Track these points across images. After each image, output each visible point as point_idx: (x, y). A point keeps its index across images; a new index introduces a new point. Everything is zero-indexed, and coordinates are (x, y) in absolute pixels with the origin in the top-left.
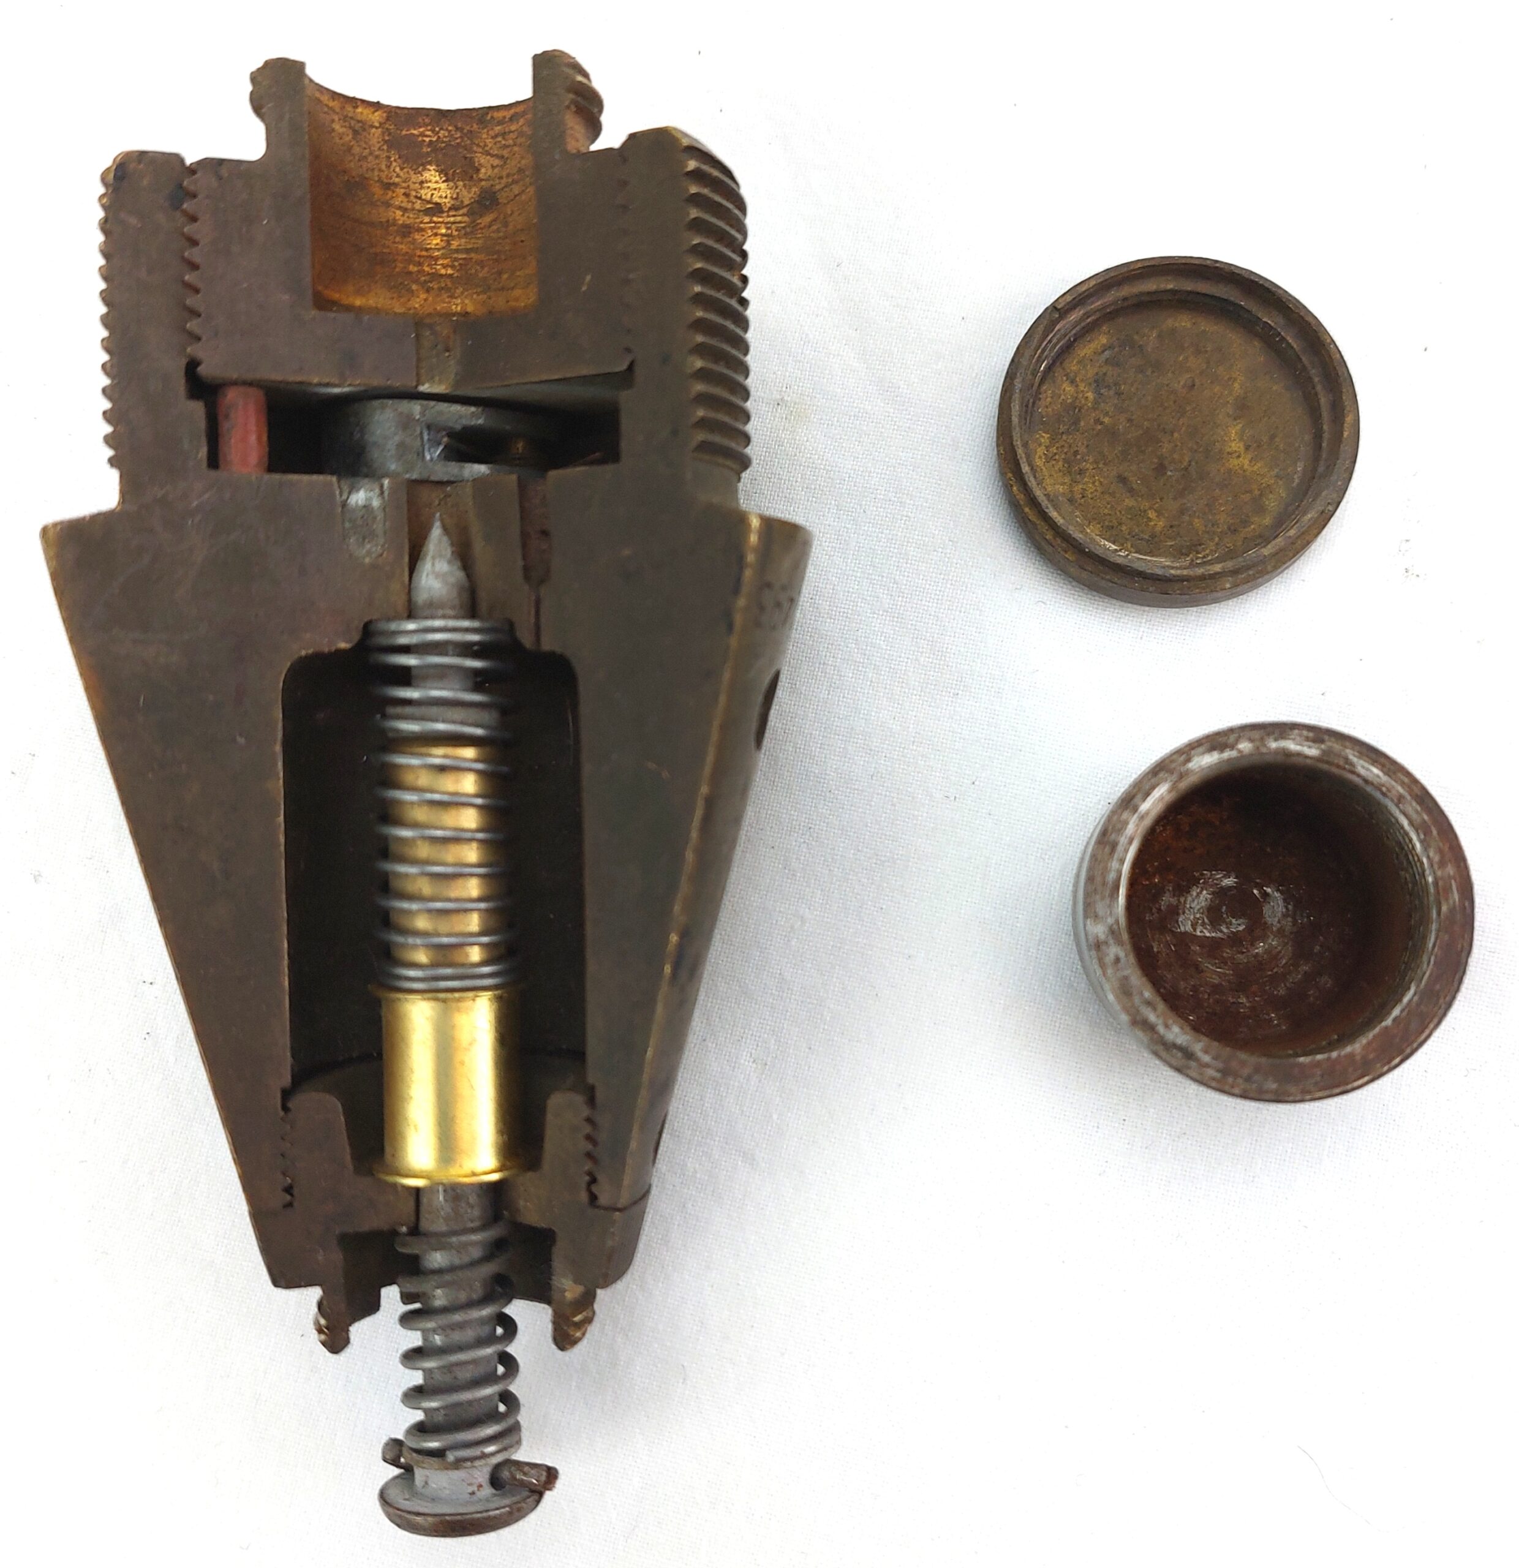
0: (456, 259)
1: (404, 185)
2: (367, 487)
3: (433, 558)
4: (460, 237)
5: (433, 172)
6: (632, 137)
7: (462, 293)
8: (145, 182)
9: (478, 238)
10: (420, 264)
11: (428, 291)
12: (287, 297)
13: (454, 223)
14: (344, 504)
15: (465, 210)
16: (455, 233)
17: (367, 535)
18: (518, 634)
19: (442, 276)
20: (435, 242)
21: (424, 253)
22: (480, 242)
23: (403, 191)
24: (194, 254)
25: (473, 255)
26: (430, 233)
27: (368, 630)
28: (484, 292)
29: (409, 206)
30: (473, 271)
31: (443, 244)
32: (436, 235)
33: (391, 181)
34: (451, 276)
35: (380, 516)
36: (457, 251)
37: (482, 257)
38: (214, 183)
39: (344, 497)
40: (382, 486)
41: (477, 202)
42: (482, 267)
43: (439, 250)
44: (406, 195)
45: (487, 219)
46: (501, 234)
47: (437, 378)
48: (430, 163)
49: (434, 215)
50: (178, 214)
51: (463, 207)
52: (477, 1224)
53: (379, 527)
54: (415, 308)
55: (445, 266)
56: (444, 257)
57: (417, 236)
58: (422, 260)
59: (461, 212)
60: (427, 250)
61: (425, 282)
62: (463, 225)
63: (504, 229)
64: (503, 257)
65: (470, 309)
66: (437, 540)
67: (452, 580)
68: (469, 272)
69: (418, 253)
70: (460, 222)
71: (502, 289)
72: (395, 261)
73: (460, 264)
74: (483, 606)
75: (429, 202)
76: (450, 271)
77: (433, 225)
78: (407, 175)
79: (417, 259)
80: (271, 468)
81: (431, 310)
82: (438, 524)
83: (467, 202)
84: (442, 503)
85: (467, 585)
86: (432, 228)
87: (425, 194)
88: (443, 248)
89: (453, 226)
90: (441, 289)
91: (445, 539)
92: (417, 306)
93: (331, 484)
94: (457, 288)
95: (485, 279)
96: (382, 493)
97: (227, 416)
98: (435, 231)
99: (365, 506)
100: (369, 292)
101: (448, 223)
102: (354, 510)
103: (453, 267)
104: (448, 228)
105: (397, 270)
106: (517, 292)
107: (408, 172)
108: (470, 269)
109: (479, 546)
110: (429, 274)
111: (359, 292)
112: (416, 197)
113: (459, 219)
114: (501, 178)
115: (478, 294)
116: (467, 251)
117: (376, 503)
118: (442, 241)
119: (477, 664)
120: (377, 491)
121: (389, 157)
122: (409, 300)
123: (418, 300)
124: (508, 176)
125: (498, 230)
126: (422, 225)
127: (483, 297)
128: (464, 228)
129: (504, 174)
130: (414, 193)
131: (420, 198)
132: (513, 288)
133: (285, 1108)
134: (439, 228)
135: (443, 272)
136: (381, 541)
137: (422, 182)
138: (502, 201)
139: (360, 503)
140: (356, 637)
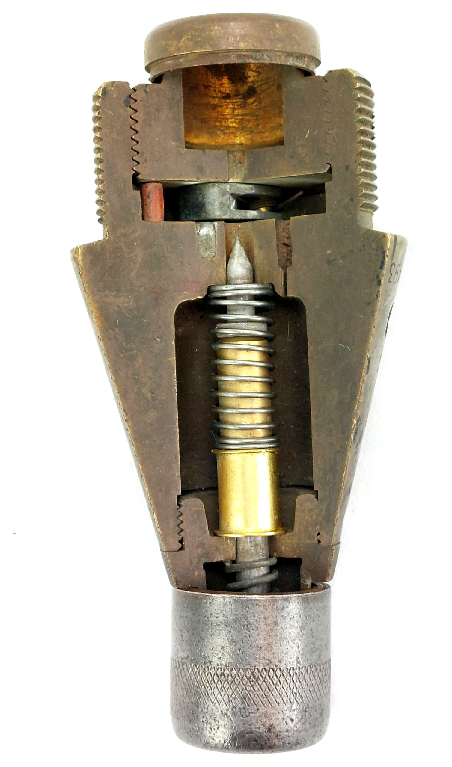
0: (237, 119)
1: (213, 86)
2: (207, 226)
3: (238, 257)
4: (238, 109)
5: (226, 80)
6: (330, 72)
7: (240, 134)
8: (115, 96)
9: (247, 109)
10: (221, 122)
11: (224, 134)
12: (174, 143)
13: (236, 102)
14: (198, 234)
15: (241, 97)
16: (236, 107)
17: (208, 248)
18: (276, 290)
19: (230, 127)
20: (227, 111)
21: (222, 117)
22: (248, 111)
23: (213, 89)
24: (137, 127)
25: (245, 117)
26: (225, 107)
27: (210, 290)
28: (250, 134)
29: (216, 95)
30: (245, 124)
31: (231, 112)
32: (228, 108)
33: (208, 85)
34: (234, 127)
35: (213, 238)
36: (237, 115)
37: (249, 118)
38: (144, 95)
39: (198, 231)
40: (214, 226)
41: (247, 92)
42: (249, 122)
43: (229, 115)
44: (215, 91)
45: (251, 100)
46: (258, 107)
47: (235, 176)
48: (225, 76)
49: (226, 99)
50: (129, 108)
51: (240, 95)
52: (264, 557)
53: (213, 244)
54: (219, 142)
55: (232, 122)
56: (232, 118)
57: (219, 109)
58: (222, 120)
59: (239, 97)
60: (224, 115)
61: (223, 130)
62: (240, 103)
63: (259, 105)
64: (259, 118)
65: (243, 142)
66: (238, 249)
67: (247, 267)
68: (243, 125)
69: (220, 117)
70: (238, 102)
71: (259, 133)
72: (210, 121)
73: (239, 121)
74: (258, 279)
75: (224, 93)
76: (234, 125)
77: (226, 104)
78: (215, 82)
79: (219, 119)
80: (166, 219)
81: (226, 143)
82: (238, 242)
83: (241, 92)
84: (237, 232)
85: (252, 268)
86: (226, 105)
87: (223, 90)
88: (231, 114)
89: (235, 104)
90: (230, 133)
91: (242, 248)
92: (220, 141)
93: (193, 225)
94: (237, 132)
95: (250, 128)
96: (214, 228)
97: (148, 197)
98: (227, 106)
99: (206, 235)
100: (200, 135)
101: (233, 102)
102: (202, 237)
103: (235, 122)
104: (233, 105)
105: (211, 125)
106: (266, 134)
107: (215, 80)
108: (243, 123)
109: (256, 251)
110: (225, 126)
111: (196, 137)
112: (219, 91)
113: (238, 100)
114: (258, 81)
115: (248, 134)
116: (242, 115)
117: (212, 233)
118: (230, 111)
119: (258, 303)
120: (212, 228)
121: (207, 74)
122: (216, 139)
123: (220, 138)
124: (261, 80)
125: (257, 106)
126: (221, 104)
127: (249, 136)
128: (240, 105)
129: (259, 80)
130: (217, 89)
131: (220, 92)
132: (264, 132)
133: (179, 505)
134: (229, 105)
135: (231, 125)
136: (214, 249)
137: (221, 84)
138: (259, 92)
139: (204, 233)
140: (205, 293)
